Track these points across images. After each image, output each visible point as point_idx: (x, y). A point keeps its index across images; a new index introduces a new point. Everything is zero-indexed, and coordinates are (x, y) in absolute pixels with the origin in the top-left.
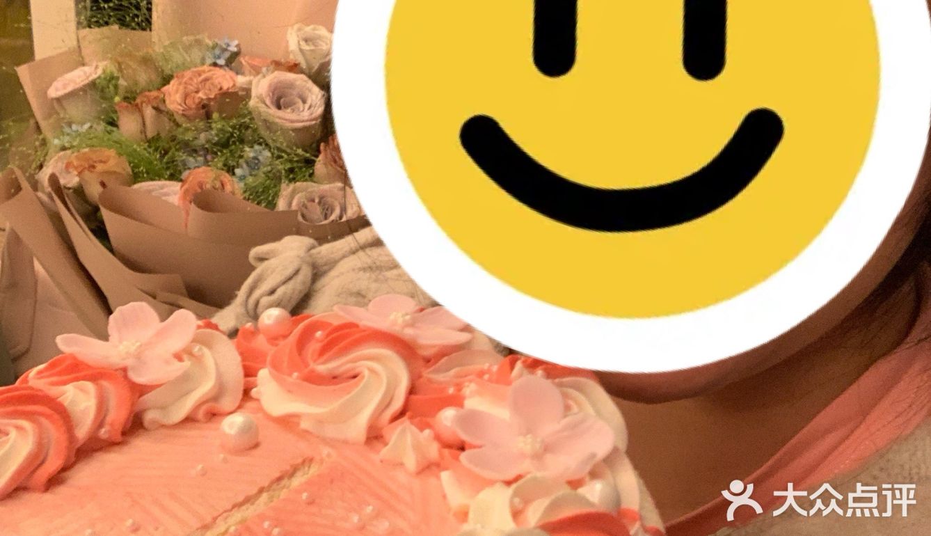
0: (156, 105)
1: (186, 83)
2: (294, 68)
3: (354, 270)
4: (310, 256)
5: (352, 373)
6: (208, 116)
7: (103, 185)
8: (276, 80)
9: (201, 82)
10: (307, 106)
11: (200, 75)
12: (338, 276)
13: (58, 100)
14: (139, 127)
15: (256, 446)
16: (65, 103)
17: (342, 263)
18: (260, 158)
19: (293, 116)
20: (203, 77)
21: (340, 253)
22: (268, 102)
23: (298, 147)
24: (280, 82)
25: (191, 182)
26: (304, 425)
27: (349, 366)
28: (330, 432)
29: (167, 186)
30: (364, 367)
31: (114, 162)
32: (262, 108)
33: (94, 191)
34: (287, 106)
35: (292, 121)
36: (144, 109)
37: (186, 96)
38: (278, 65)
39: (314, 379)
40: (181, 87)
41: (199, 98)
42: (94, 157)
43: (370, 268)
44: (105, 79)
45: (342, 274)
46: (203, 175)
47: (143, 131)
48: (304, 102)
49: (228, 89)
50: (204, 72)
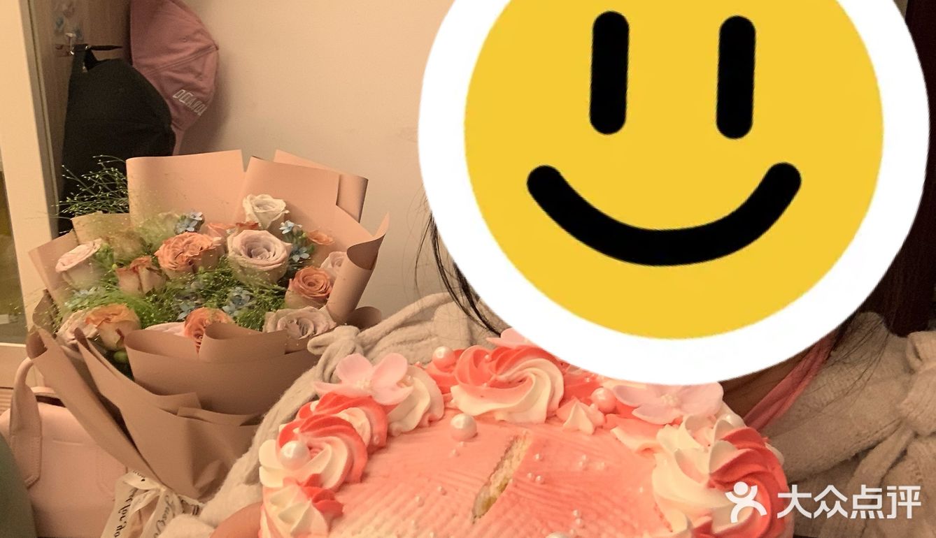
0: (148, 267)
1: (173, 247)
2: (254, 226)
3: (393, 344)
4: (359, 338)
5: (520, 379)
6: (195, 271)
7: (119, 332)
8: (246, 237)
9: (185, 245)
10: (272, 253)
11: (183, 240)
12: (382, 351)
13: (66, 272)
14: (137, 285)
15: (476, 435)
16: (71, 274)
17: (382, 341)
18: (242, 295)
19: (264, 262)
20: (186, 240)
21: (380, 334)
22: (242, 252)
23: (273, 284)
24: (249, 238)
25: (193, 320)
26: (499, 417)
27: (520, 373)
28: (519, 418)
29: (171, 327)
30: (529, 373)
31: (126, 314)
32: (239, 258)
33: (112, 338)
34: (257, 254)
35: (264, 266)
36: (140, 271)
37: (176, 256)
38: (242, 226)
39: (498, 385)
40: (170, 250)
41: (187, 256)
42: (107, 311)
43: (405, 341)
44: (103, 251)
45: (385, 348)
46: (202, 314)
47: (141, 288)
48: (269, 251)
49: (208, 247)
50: (186, 237)
